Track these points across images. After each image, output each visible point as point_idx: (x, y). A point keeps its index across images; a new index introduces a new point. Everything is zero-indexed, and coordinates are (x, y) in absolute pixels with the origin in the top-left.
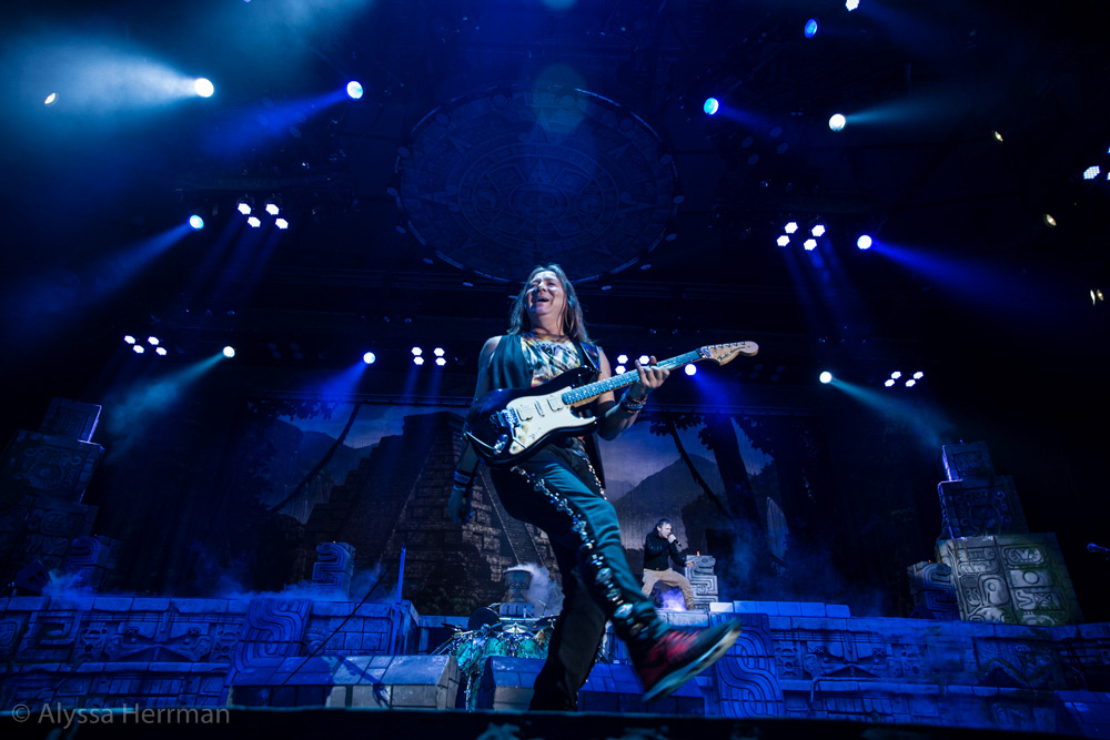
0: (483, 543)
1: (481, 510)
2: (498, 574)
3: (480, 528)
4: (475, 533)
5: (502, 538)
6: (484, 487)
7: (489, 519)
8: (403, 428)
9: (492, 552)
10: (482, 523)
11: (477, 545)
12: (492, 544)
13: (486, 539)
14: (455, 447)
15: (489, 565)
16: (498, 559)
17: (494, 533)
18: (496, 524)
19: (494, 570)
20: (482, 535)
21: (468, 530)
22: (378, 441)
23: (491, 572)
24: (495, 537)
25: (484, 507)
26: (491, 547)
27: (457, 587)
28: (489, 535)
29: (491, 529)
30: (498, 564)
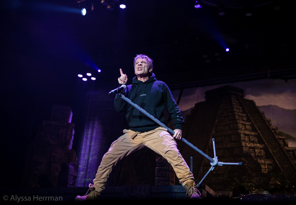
0: (255, 152)
1: (251, 135)
2: (265, 169)
3: (252, 145)
4: (250, 148)
5: (266, 149)
6: (252, 122)
7: (256, 140)
8: (206, 97)
9: (261, 157)
10: (253, 142)
11: (252, 154)
12: (260, 152)
13: (256, 150)
14: (234, 103)
15: (260, 164)
16: (265, 160)
17: (261, 146)
18: (260, 142)
19: (263, 167)
20: (254, 148)
21: (246, 146)
22: (194, 106)
23: (261, 168)
24: (261, 149)
25: (253, 133)
26: (260, 155)
27: (244, 177)
28: (258, 148)
29: (258, 145)
30: (265, 164)
